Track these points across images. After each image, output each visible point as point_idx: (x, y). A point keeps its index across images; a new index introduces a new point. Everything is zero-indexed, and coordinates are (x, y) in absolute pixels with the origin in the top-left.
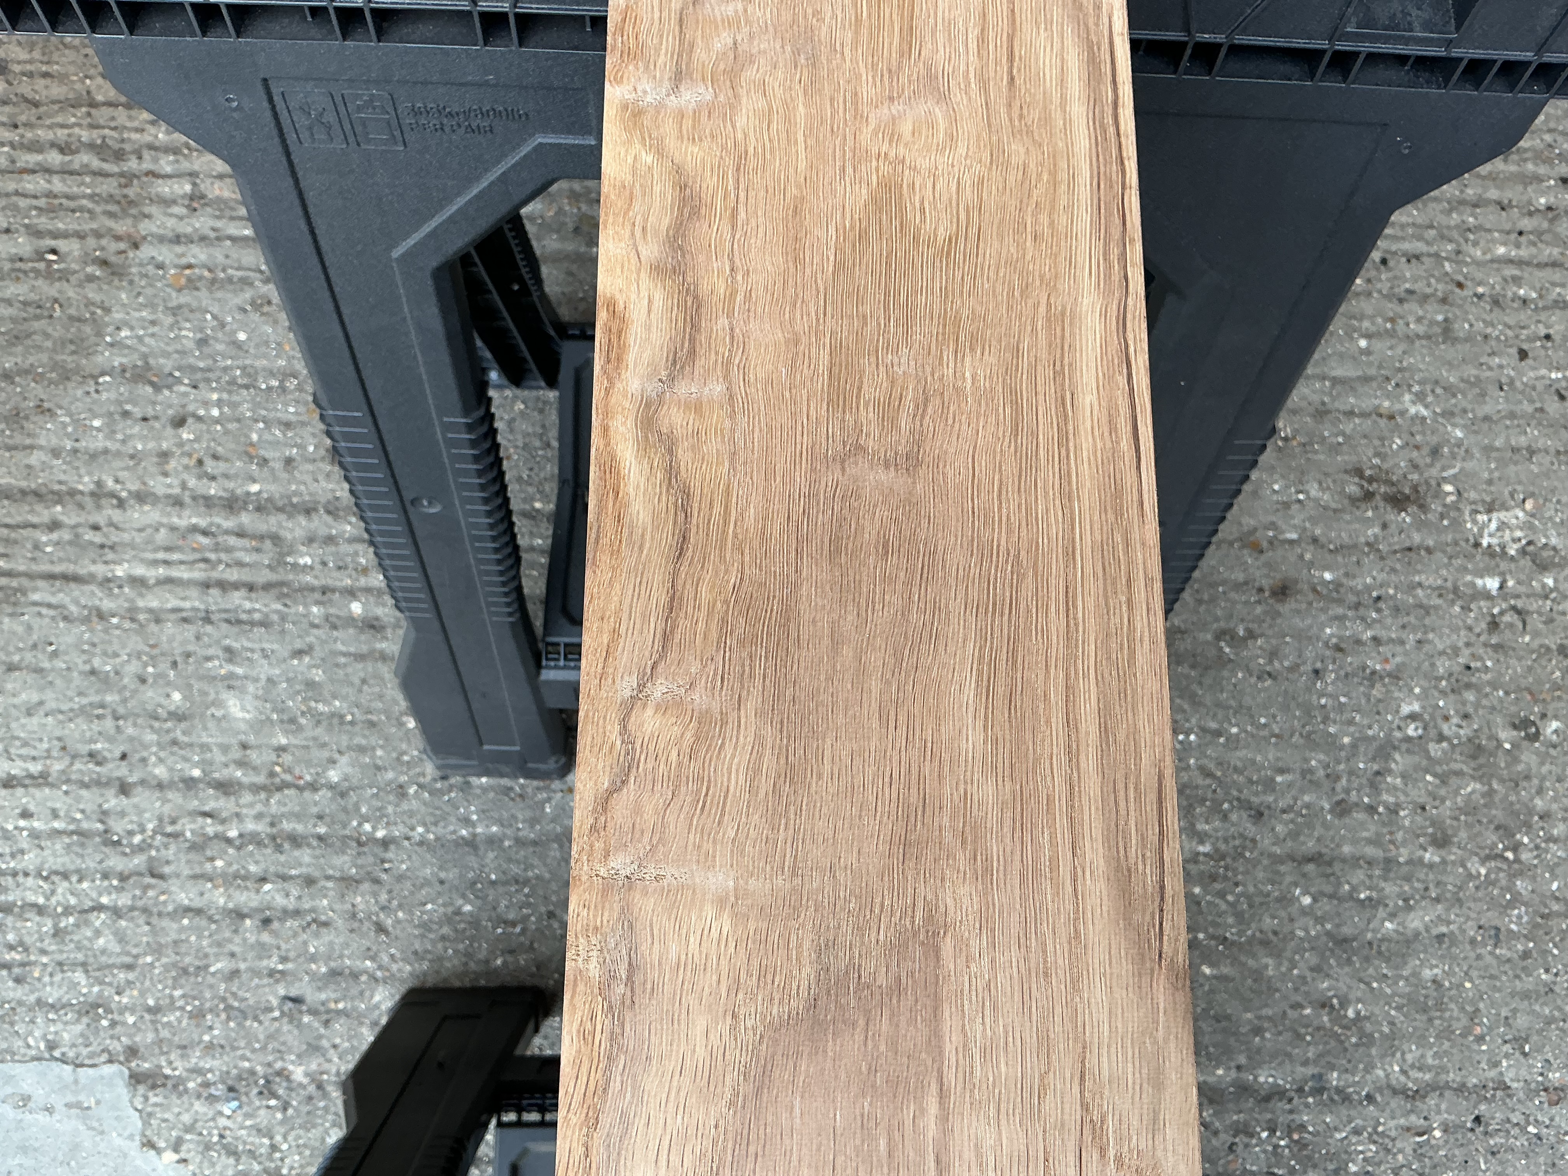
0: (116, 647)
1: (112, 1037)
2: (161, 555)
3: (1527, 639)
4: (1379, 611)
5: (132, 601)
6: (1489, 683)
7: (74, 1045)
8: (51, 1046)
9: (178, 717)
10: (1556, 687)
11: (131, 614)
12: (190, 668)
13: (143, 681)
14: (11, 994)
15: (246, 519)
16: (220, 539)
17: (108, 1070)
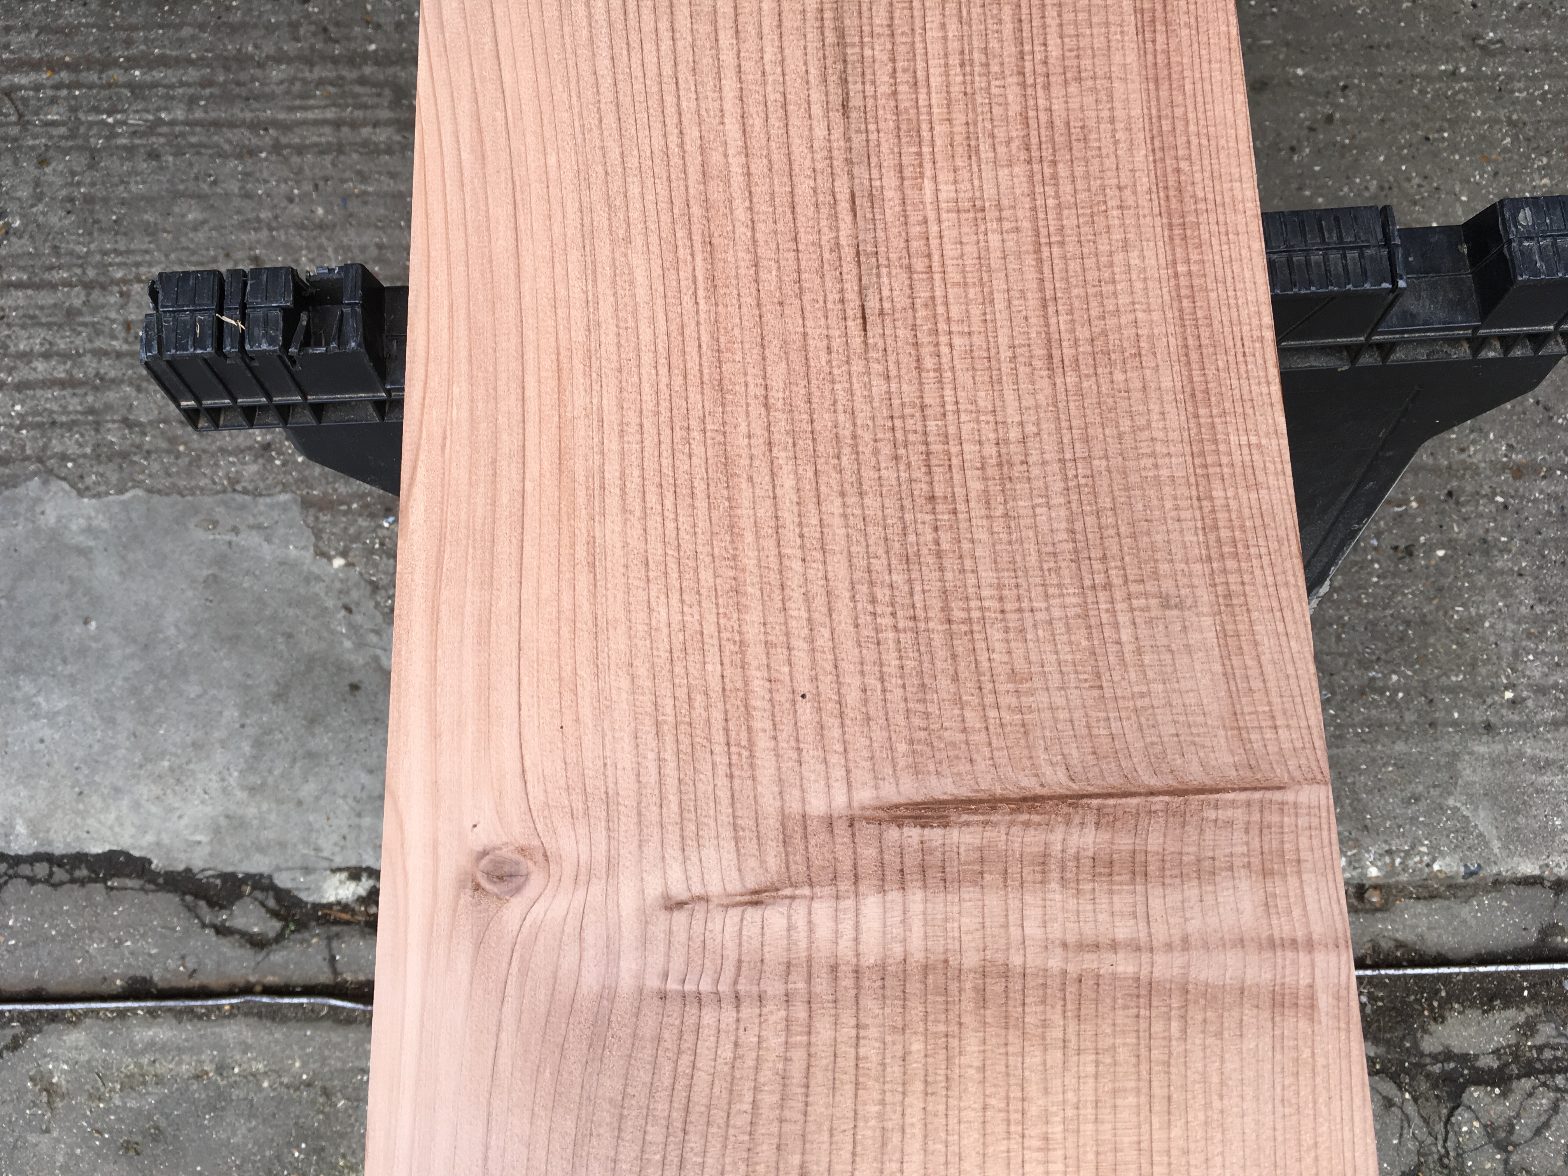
0: (266, 175)
1: (285, 473)
2: (298, 102)
3: (1479, 113)
4: (1345, 97)
5: (277, 139)
6: (1445, 149)
7: (252, 481)
8: (234, 481)
9: (322, 226)
10: (1505, 150)
11: (276, 148)
12: (329, 189)
13: (291, 200)
14: (196, 445)
15: (368, 70)
16: (347, 88)
17: (283, 497)
